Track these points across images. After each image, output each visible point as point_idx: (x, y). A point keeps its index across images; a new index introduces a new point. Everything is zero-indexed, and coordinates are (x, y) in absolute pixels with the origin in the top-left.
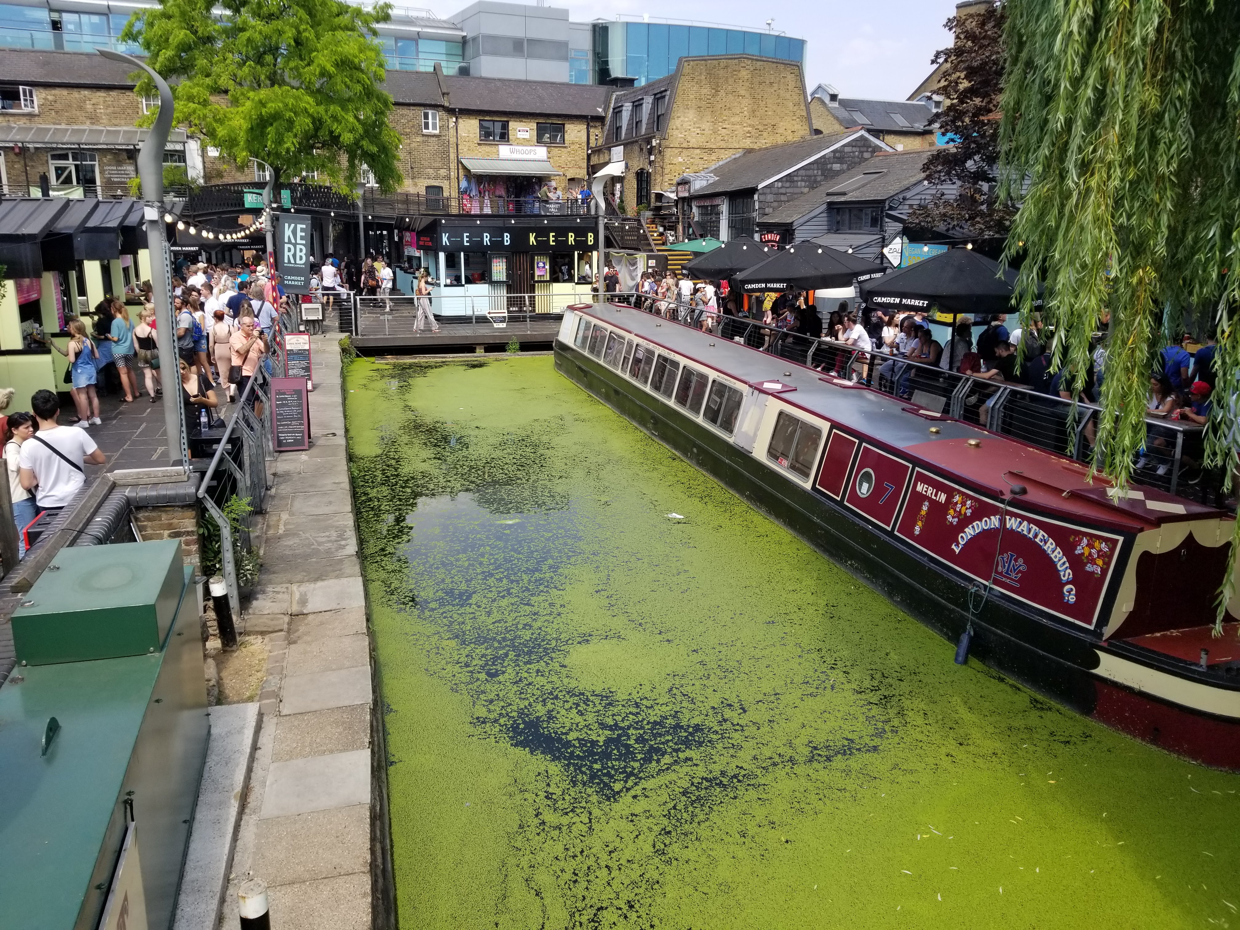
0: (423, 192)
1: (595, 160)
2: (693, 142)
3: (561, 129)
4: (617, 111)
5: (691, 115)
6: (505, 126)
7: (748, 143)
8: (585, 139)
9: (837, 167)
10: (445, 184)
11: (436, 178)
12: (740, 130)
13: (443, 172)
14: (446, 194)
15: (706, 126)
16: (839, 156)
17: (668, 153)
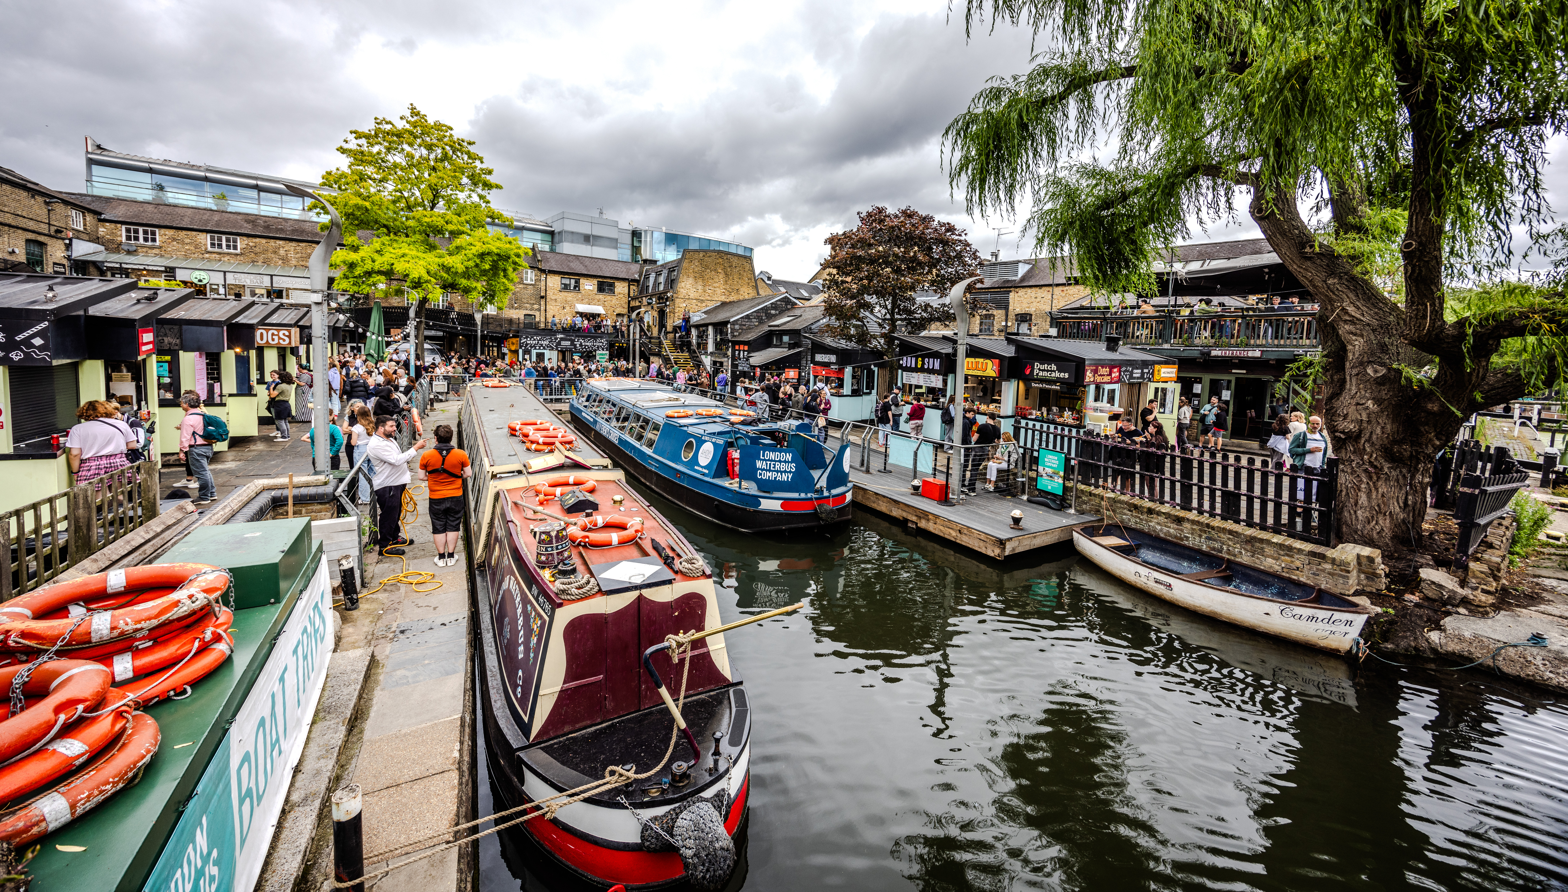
0: (522, 317)
1: (633, 304)
2: (692, 296)
3: (612, 285)
4: (647, 278)
5: (691, 280)
6: (577, 282)
7: (723, 299)
8: (627, 291)
9: (773, 312)
10: (537, 314)
11: (532, 309)
12: (719, 291)
13: (536, 306)
14: (537, 319)
15: (700, 287)
16: (774, 306)
17: (677, 301)
